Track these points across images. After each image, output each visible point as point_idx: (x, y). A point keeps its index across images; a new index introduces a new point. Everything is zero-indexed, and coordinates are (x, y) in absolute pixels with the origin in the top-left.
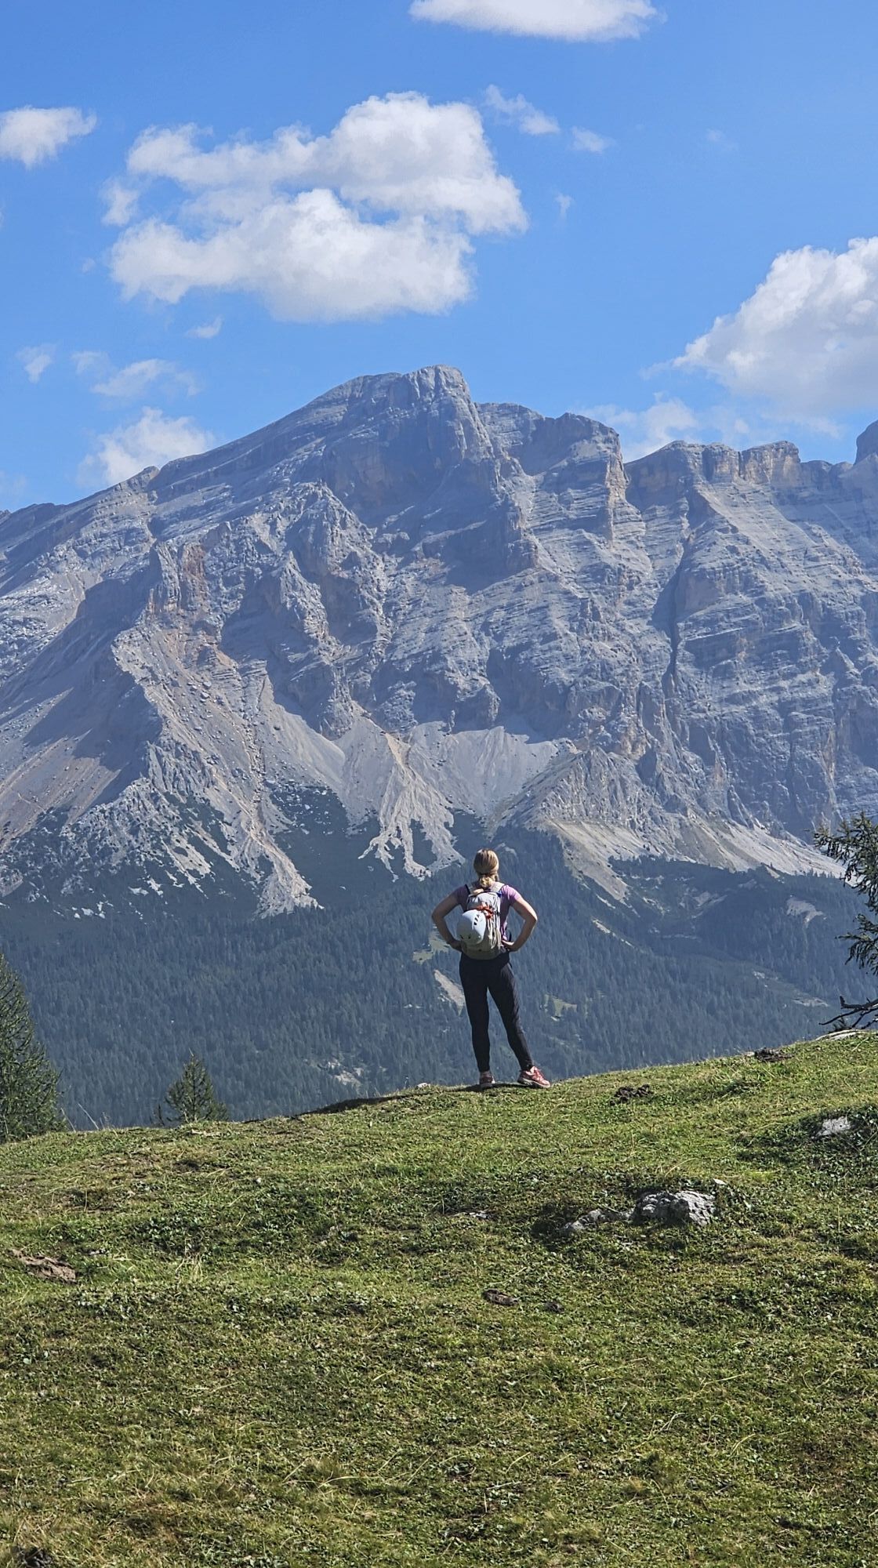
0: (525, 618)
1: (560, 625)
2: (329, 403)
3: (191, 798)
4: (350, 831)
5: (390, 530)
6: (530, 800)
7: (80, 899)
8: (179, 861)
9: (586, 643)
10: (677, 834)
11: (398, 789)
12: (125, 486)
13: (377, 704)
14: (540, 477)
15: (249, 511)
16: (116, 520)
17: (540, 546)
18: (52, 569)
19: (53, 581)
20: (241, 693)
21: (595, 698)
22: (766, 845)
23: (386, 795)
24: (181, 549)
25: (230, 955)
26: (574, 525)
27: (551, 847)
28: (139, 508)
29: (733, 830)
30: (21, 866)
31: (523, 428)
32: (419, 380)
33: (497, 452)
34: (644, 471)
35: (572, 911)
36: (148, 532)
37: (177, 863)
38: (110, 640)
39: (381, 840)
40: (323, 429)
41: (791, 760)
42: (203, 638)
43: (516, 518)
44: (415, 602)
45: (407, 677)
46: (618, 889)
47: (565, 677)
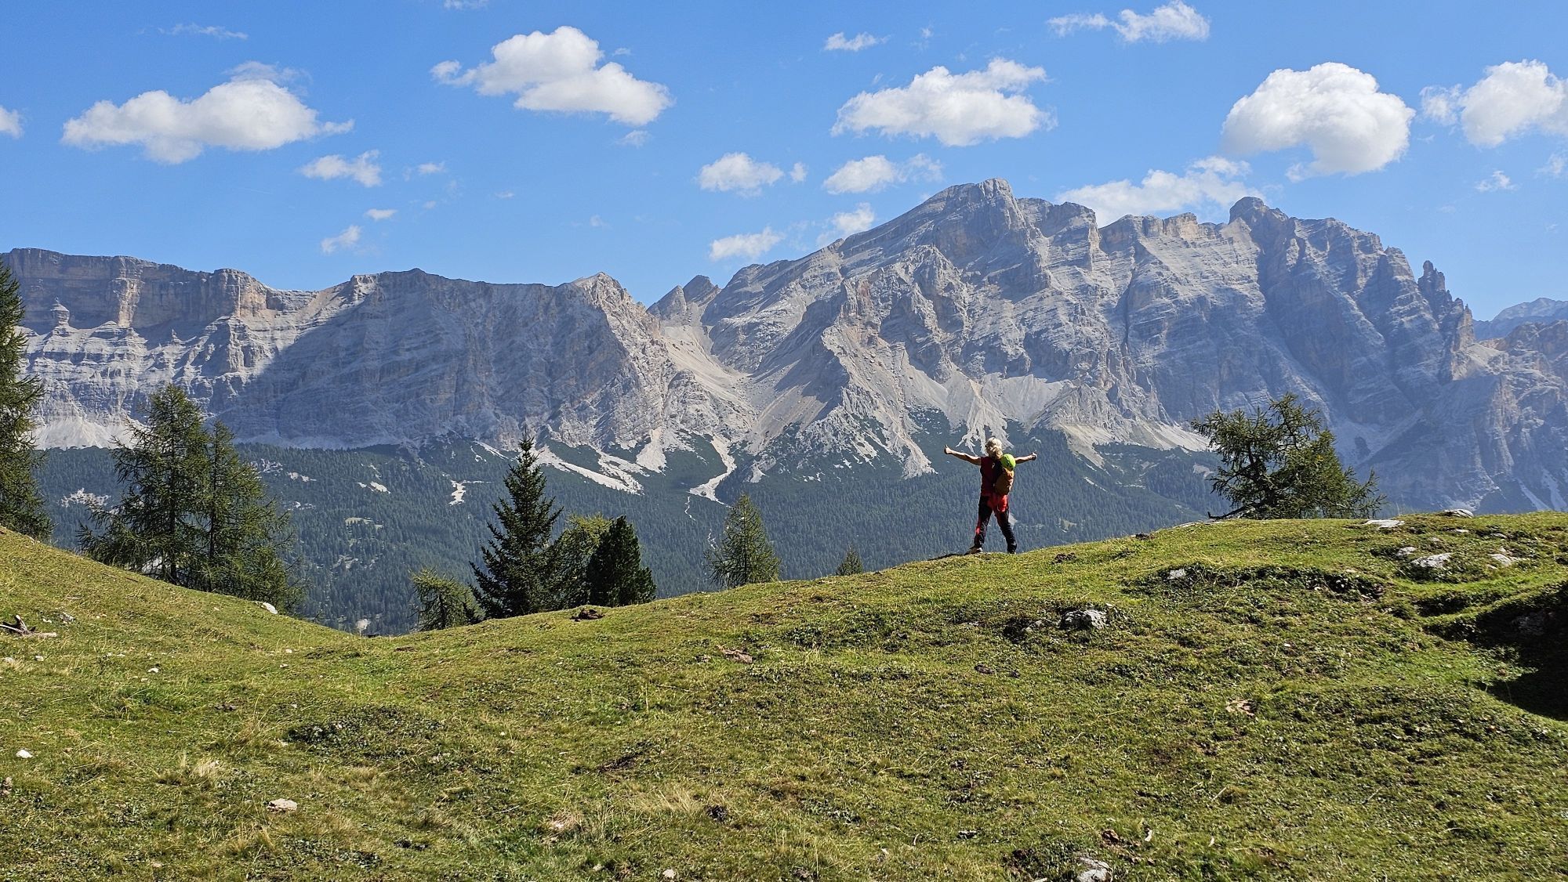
0: (1045, 315)
1: (1064, 319)
2: (936, 201)
3: (866, 415)
4: (951, 432)
5: (969, 270)
6: (1048, 414)
7: (807, 471)
8: (859, 449)
9: (1078, 328)
10: (1130, 430)
11: (977, 409)
12: (826, 249)
13: (964, 364)
14: (1052, 238)
15: (894, 261)
16: (822, 268)
17: (1052, 276)
18: (788, 295)
19: (789, 302)
20: (892, 359)
21: (1083, 358)
22: (1180, 435)
23: (970, 413)
24: (857, 283)
25: (888, 500)
26: (1071, 264)
27: (1060, 439)
28: (834, 261)
29: (1162, 427)
30: (775, 455)
31: (1042, 211)
32: (985, 186)
33: (1028, 225)
34: (1110, 232)
35: (1073, 473)
36: (839, 274)
37: (859, 451)
38: (821, 332)
39: (968, 436)
40: (932, 216)
41: (1194, 388)
42: (870, 330)
43: (1039, 261)
44: (984, 309)
45: (981, 349)
46: (1098, 461)
47: (1067, 347)
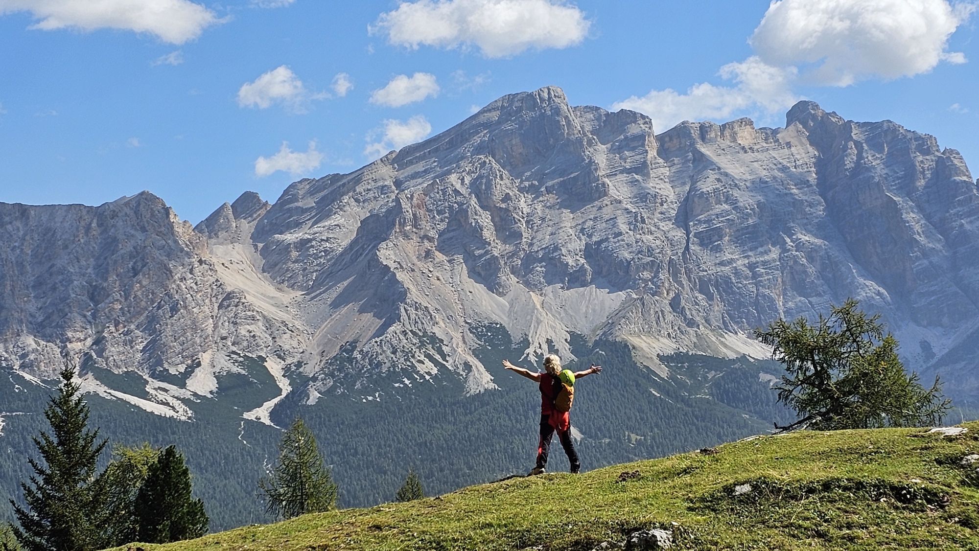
0: (604, 224)
1: (623, 228)
2: (490, 111)
3: (425, 332)
4: (513, 346)
5: (527, 180)
6: (611, 325)
7: (366, 391)
8: (420, 367)
9: (638, 236)
10: (695, 340)
11: (539, 322)
12: (379, 162)
13: (524, 276)
14: (609, 145)
15: (449, 172)
16: (375, 181)
17: (610, 184)
18: (341, 209)
19: (342, 216)
20: (450, 273)
21: (644, 267)
22: (745, 343)
23: (532, 326)
24: (412, 196)
25: (451, 419)
26: (629, 171)
27: (624, 350)
28: (387, 174)
29: (726, 336)
30: (332, 375)
31: (598, 119)
32: (539, 95)
33: (584, 134)
34: (667, 139)
35: (638, 385)
36: (393, 187)
37: (419, 369)
38: (376, 247)
39: (530, 350)
40: (487, 125)
41: (757, 295)
42: (427, 244)
43: (596, 170)
44: (543, 219)
45: (541, 261)
46: (663, 372)
47: (628, 256)
